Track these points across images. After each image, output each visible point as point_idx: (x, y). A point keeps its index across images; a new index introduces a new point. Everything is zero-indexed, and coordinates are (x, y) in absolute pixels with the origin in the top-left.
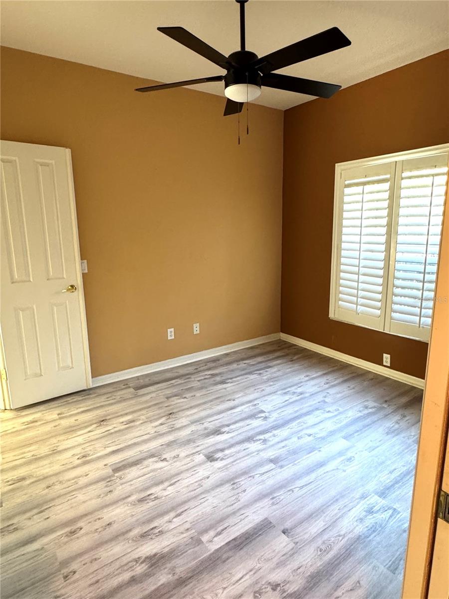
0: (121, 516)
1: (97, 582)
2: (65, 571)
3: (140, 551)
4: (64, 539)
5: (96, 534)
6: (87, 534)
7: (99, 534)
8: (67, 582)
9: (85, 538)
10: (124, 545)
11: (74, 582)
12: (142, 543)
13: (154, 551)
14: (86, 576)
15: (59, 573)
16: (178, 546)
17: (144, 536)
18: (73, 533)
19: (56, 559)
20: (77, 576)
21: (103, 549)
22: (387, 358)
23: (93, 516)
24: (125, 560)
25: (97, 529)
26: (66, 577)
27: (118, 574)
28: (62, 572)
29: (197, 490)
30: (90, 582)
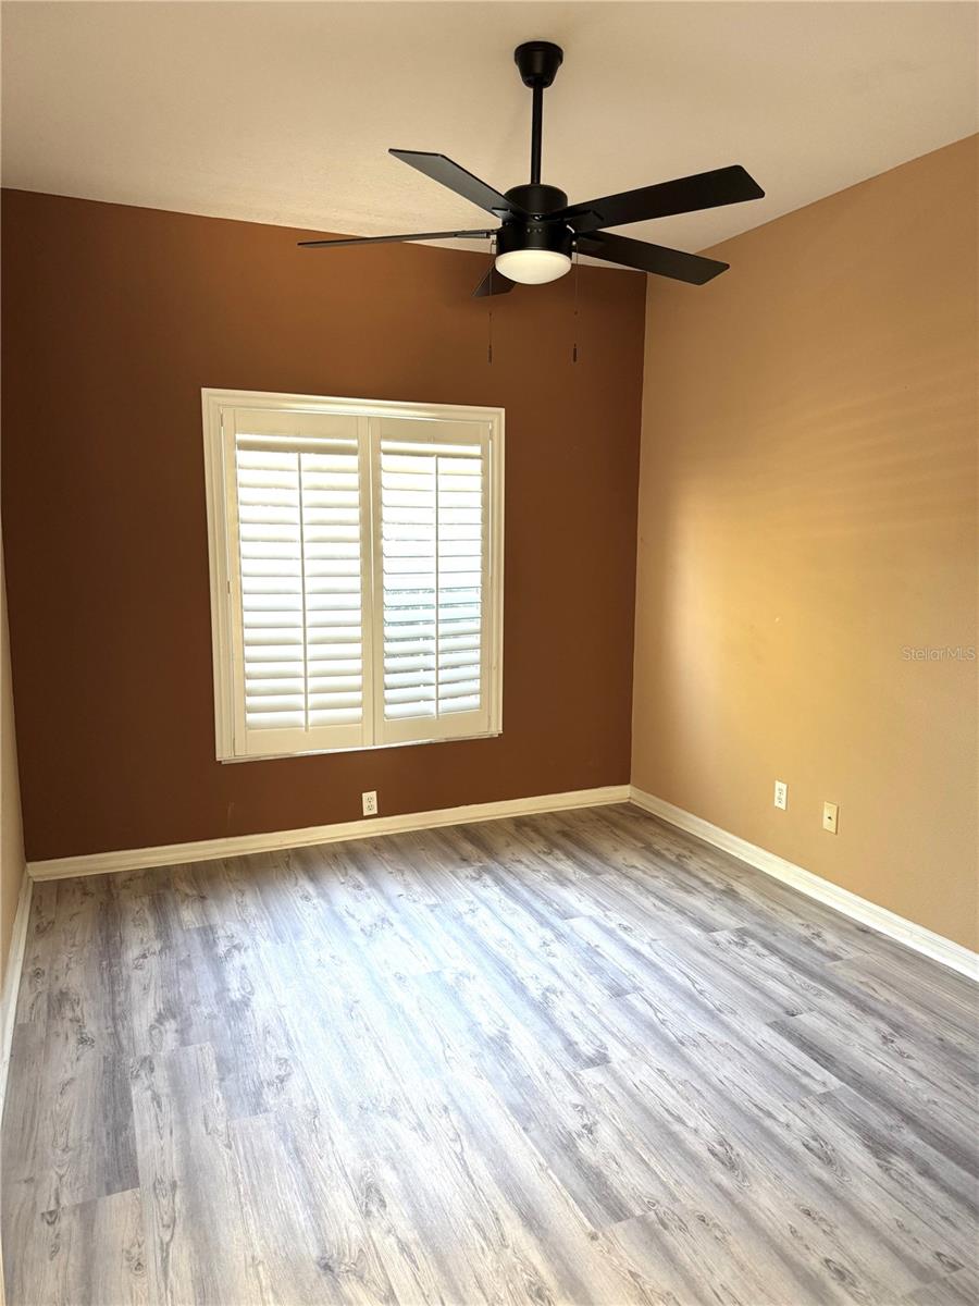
0: (781, 1196)
1: (946, 1219)
2: (942, 1272)
3: (864, 1163)
4: (864, 1287)
5: (837, 1232)
6: (841, 1248)
7: (836, 1227)
8: (962, 1262)
9: (854, 1251)
10: (856, 1187)
11: (960, 1251)
12: (848, 1162)
13: (861, 1148)
14: (941, 1236)
15: (949, 1280)
16: (843, 1119)
17: (828, 1160)
18: (841, 1274)
19: (918, 1291)
20: (945, 1250)
21: (875, 1217)
22: (370, 801)
23: (786, 1244)
24: (891, 1185)
25: (824, 1231)
26: (954, 1267)
27: (921, 1192)
28: (946, 1275)
29: (699, 1088)
30: (951, 1230)
